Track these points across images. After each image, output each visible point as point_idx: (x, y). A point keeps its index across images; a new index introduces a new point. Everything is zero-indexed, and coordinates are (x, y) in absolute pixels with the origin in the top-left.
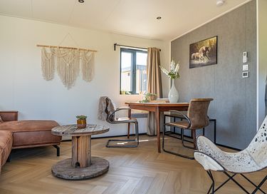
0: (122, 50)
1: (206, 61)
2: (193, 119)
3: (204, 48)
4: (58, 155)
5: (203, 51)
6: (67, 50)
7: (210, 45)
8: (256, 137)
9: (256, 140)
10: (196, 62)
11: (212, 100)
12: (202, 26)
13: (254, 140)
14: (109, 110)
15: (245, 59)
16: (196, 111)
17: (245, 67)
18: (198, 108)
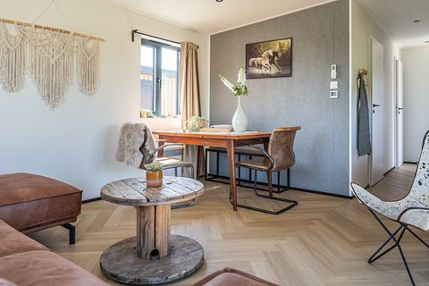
0: (144, 42)
1: (274, 70)
2: (276, 157)
3: (271, 52)
4: (72, 241)
5: (270, 57)
6: (49, 34)
7: (281, 50)
8: (417, 179)
9: (420, 183)
10: (257, 71)
11: (299, 128)
12: (267, 21)
13: (416, 183)
14: (147, 147)
15: (334, 74)
16: (280, 145)
17: (334, 85)
18: (283, 140)
